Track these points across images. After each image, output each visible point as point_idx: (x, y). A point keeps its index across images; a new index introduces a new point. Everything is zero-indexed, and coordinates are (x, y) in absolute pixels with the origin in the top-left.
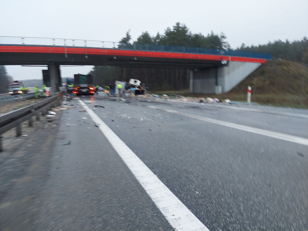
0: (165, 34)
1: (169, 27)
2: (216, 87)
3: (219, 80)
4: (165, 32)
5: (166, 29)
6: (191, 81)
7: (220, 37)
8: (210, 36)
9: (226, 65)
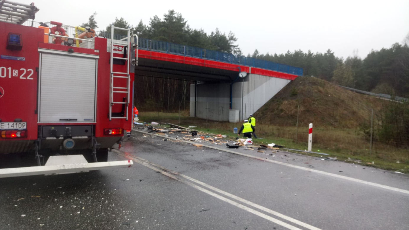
0: (150, 24)
1: (156, 16)
2: (231, 112)
3: (234, 100)
4: (151, 21)
5: (153, 18)
6: (192, 99)
7: (228, 38)
8: (214, 35)
9: (245, 79)
